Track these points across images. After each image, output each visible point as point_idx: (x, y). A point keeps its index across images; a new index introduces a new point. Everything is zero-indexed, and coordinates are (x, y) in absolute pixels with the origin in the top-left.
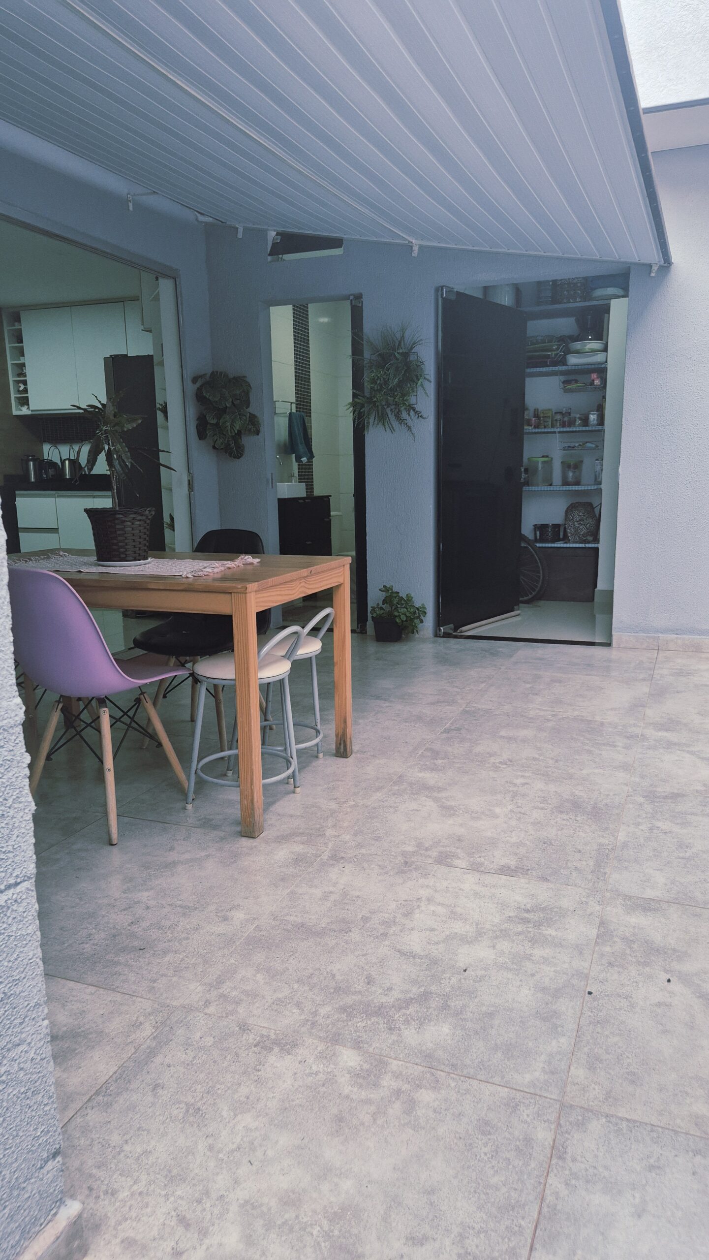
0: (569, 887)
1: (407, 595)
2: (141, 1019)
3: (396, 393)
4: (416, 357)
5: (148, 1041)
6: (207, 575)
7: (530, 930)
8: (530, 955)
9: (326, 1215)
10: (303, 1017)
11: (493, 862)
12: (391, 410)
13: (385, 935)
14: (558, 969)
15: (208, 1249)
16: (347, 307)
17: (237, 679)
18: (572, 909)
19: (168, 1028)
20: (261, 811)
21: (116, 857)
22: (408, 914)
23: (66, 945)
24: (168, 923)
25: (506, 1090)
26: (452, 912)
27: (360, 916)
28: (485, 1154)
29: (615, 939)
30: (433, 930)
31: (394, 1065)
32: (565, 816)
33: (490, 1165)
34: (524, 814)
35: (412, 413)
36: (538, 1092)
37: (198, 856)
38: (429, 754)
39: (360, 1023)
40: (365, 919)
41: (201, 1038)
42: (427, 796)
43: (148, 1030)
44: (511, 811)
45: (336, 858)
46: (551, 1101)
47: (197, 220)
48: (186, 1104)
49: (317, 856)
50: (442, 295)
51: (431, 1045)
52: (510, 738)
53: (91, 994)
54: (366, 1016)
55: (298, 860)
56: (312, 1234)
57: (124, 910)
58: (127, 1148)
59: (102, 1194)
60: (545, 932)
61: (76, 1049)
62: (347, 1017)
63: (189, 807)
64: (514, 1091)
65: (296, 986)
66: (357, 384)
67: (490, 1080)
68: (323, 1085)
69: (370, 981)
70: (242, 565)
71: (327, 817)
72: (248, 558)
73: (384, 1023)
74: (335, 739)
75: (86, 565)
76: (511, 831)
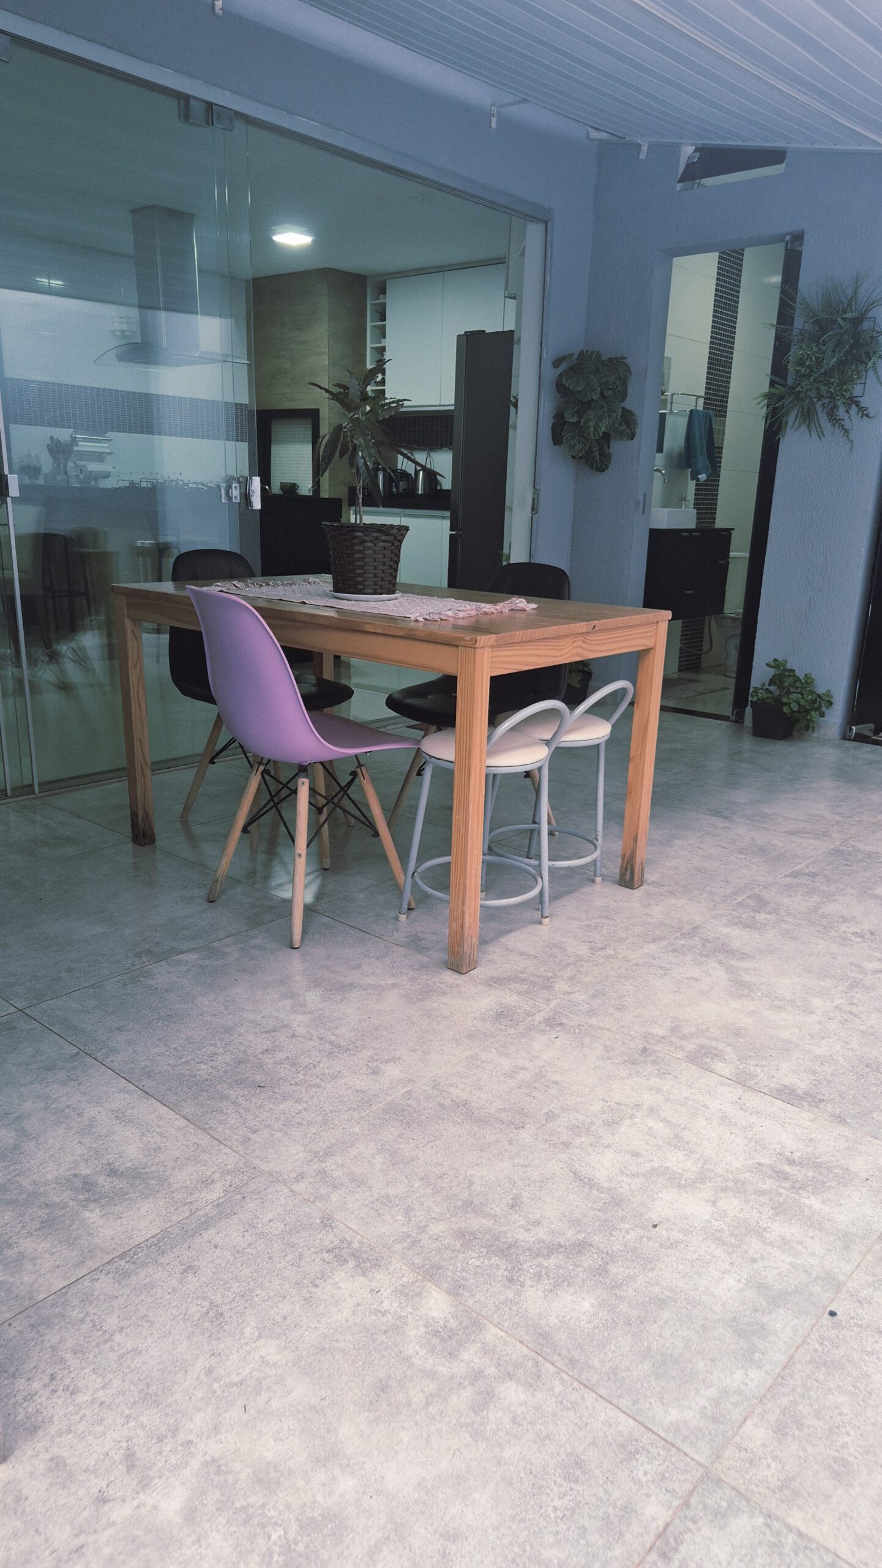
0: (876, 1141)
1: (806, 675)
2: (216, 1176)
3: (832, 380)
4: (872, 324)
5: (210, 1207)
6: (446, 620)
7: (781, 1191)
8: (765, 1229)
10: (405, 1229)
11: (773, 1077)
12: (823, 405)
13: (566, 1145)
14: (798, 1262)
15: (138, 1507)
16: (780, 250)
17: (456, 762)
18: (864, 1175)
19: (239, 1197)
20: (474, 940)
21: (295, 963)
22: (612, 1124)
23: (183, 1060)
24: (306, 1061)
25: (631, 1422)
26: (677, 1136)
27: (546, 1110)
28: (555, 1509)
30: (636, 1154)
31: (491, 1334)
33: (554, 1529)
34: (856, 1016)
35: (854, 409)
36: (679, 1443)
37: (383, 983)
38: (752, 903)
39: (474, 1260)
40: (551, 1116)
41: (270, 1221)
42: (720, 963)
43: (215, 1193)
44: (838, 1008)
45: (552, 1022)
46: (692, 1463)
47: (588, 137)
48: (211, 1303)
49: (529, 1014)
51: (555, 1321)
53: (179, 1129)
54: (487, 1253)
55: (503, 1015)
56: (269, 1538)
57: (267, 1032)
58: (118, 1338)
59: (61, 1388)
60: (803, 1200)
61: (127, 1193)
62: (461, 1245)
63: (403, 917)
64: (642, 1429)
65: (417, 1184)
66: (778, 369)
67: (615, 1401)
68: (386, 1332)
69: (515, 1205)
70: (507, 610)
71: (568, 964)
72: (521, 602)
73: (506, 1269)
74: (620, 860)
75: (319, 595)
76: (823, 1038)
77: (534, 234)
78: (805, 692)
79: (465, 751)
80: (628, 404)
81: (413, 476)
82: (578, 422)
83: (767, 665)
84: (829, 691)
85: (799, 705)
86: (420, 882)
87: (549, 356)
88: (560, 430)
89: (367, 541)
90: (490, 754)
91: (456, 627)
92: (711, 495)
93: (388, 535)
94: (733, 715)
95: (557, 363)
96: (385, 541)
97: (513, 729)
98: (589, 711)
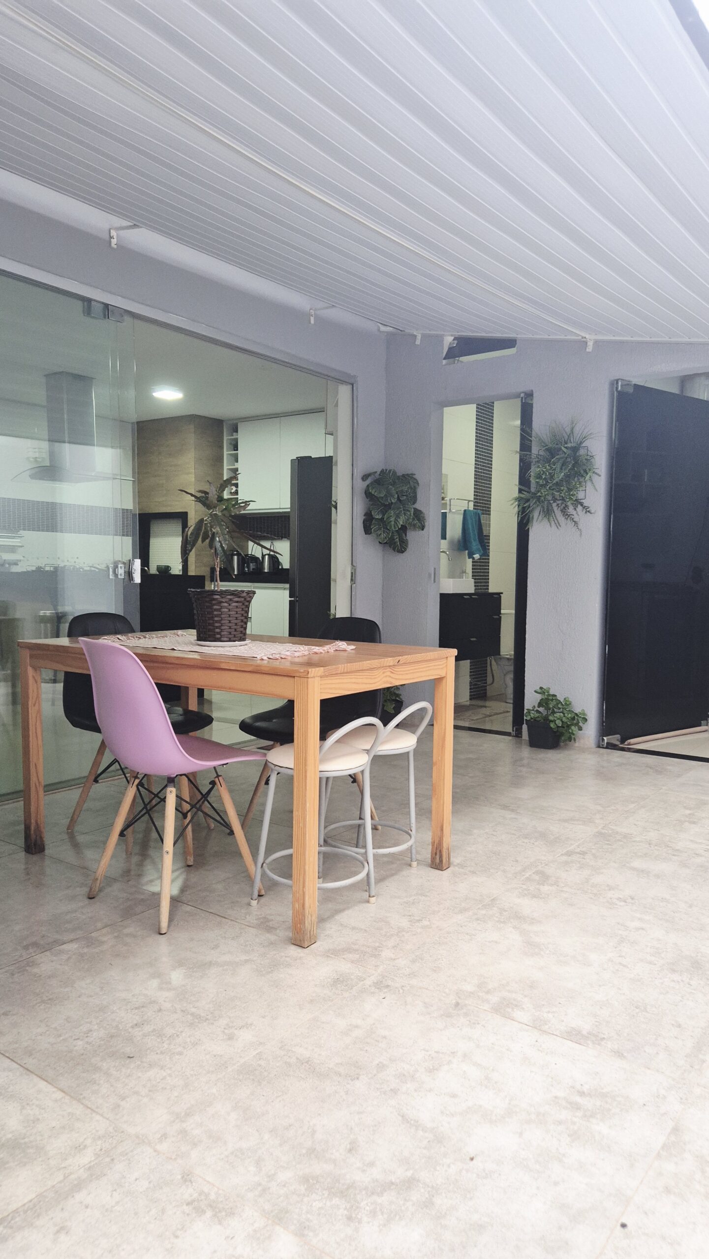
0: (649, 1072)
1: (565, 699)
2: (88, 1142)
3: (562, 488)
4: (586, 451)
5: (82, 1170)
6: (285, 658)
7: (576, 1120)
8: (564, 1155)
10: (256, 1179)
11: (563, 1021)
12: (558, 505)
13: (395, 1091)
14: (593, 1182)
16: (518, 403)
17: (295, 769)
18: (642, 1101)
19: (108, 1160)
20: (314, 918)
21: (162, 947)
22: (432, 1070)
23: (61, 1038)
24: (169, 1031)
26: (487, 1078)
27: (377, 1062)
29: (686, 1156)
30: (454, 1096)
32: (676, 977)
34: (624, 966)
35: (580, 508)
37: (237, 960)
38: (537, 878)
39: (317, 1202)
40: (381, 1067)
41: (136, 1180)
42: (515, 927)
43: (86, 1158)
44: (610, 960)
45: (380, 985)
47: (379, 330)
49: (361, 979)
50: (617, 388)
51: (389, 1253)
52: (643, 871)
53: (56, 1101)
54: (329, 1195)
55: (339, 981)
57: (136, 1008)
60: (594, 1127)
61: (8, 1163)
62: (306, 1189)
63: (254, 903)
65: (266, 1136)
66: (524, 481)
69: (352, 1149)
70: (332, 651)
71: (392, 935)
72: (342, 645)
73: (345, 1209)
74: (430, 847)
75: (186, 644)
76: (600, 986)
77: (344, 392)
78: (565, 712)
79: (301, 760)
80: (418, 506)
81: (261, 559)
82: (382, 519)
83: (536, 692)
84: (583, 710)
85: (563, 722)
86: (268, 872)
87: (359, 473)
88: (369, 524)
89: (224, 602)
90: (322, 760)
91: (292, 663)
92: (485, 569)
93: (240, 597)
94: (513, 731)
95: (365, 478)
96: (237, 602)
97: (338, 741)
98: (397, 726)
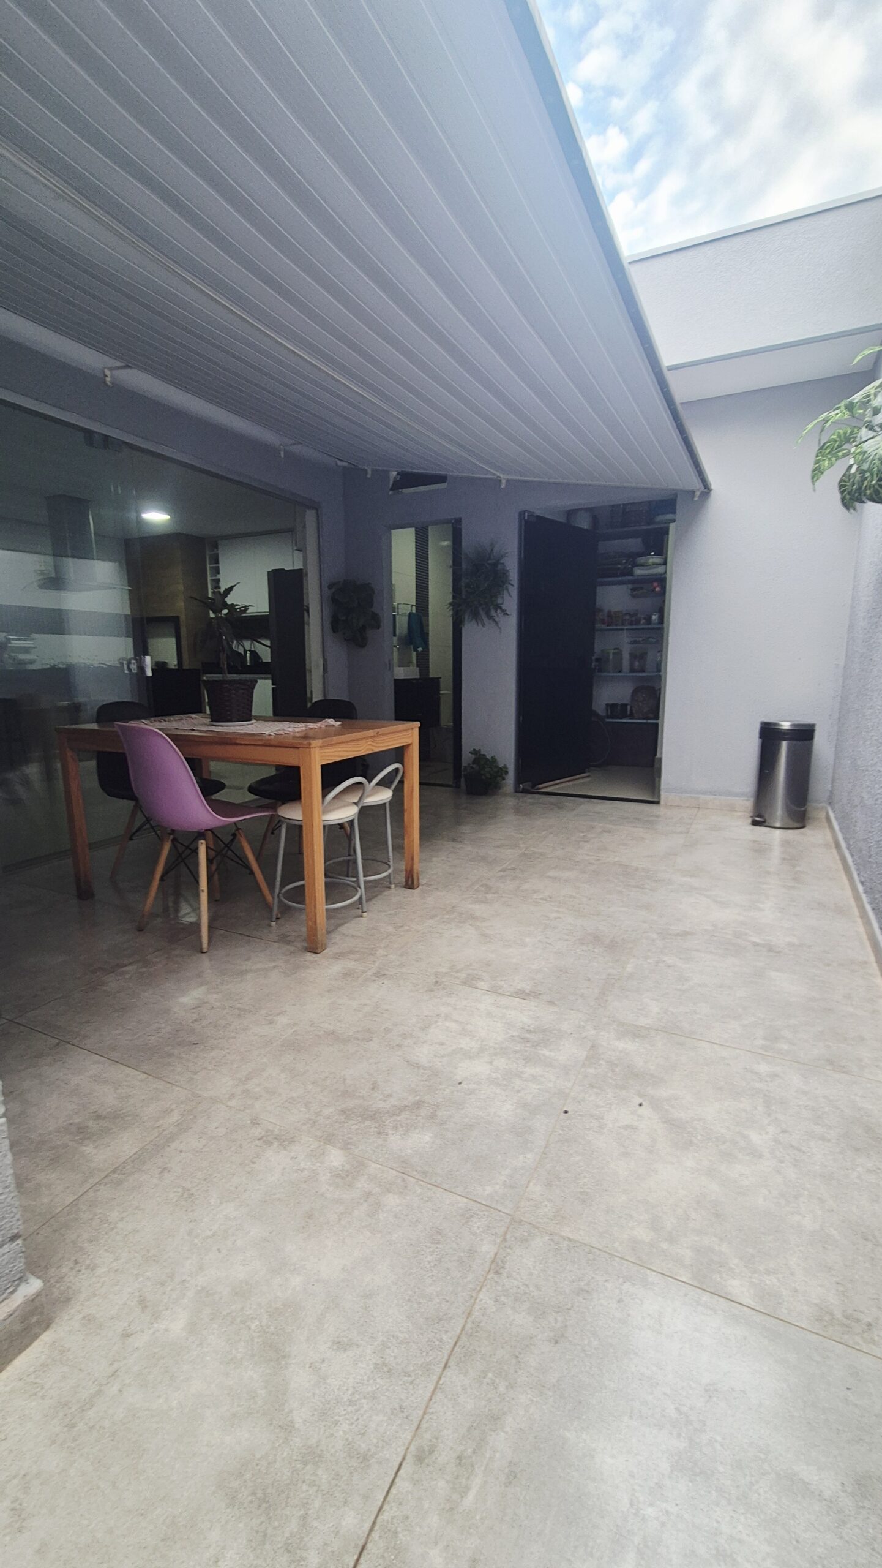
0: (572, 1012)
1: (493, 757)
2: (174, 1106)
3: (486, 596)
4: (502, 566)
5: (172, 1127)
7: (527, 1049)
8: (521, 1072)
9: (269, 1310)
10: (307, 1116)
11: (511, 985)
12: (482, 608)
13: (400, 1046)
14: (543, 1087)
15: (154, 1333)
16: (449, 528)
17: (303, 820)
18: (569, 1031)
19: (191, 1117)
20: (323, 931)
21: (205, 962)
22: (425, 1029)
23: (137, 1036)
24: (222, 1022)
25: (465, 1200)
26: (463, 1029)
27: (384, 1028)
28: (429, 1262)
29: (601, 1062)
30: (442, 1044)
31: (373, 1168)
32: (584, 948)
33: (430, 1274)
34: (549, 944)
35: (499, 611)
36: (494, 1206)
37: (266, 966)
38: (483, 889)
39: (354, 1126)
40: (387, 1031)
41: (216, 1128)
42: (471, 925)
43: (174, 1118)
44: (539, 941)
45: (379, 975)
46: (504, 1215)
47: (337, 464)
48: (184, 1188)
49: (364, 972)
50: (524, 517)
51: (410, 1151)
52: (556, 878)
53: (142, 1081)
54: (362, 1119)
55: (348, 974)
56: (250, 1329)
57: (192, 1009)
58: (120, 1225)
59: (84, 1267)
60: (540, 1052)
61: (112, 1129)
62: (345, 1118)
63: (273, 924)
64: (472, 1202)
65: (310, 1087)
66: (456, 590)
67: (453, 1190)
68: (305, 1182)
69: (374, 1087)
70: (323, 726)
71: (383, 939)
72: (331, 722)
73: (375, 1127)
74: (404, 873)
75: (201, 725)
76: (534, 959)
77: (310, 516)
78: (492, 767)
79: (308, 813)
80: (374, 609)
82: (346, 620)
83: (470, 752)
84: (505, 765)
85: (490, 775)
86: (284, 900)
87: (326, 583)
88: (336, 625)
89: (231, 691)
90: (325, 812)
91: (294, 737)
92: (426, 659)
93: (245, 685)
94: (454, 783)
95: (330, 587)
96: (243, 689)
97: (335, 798)
98: (378, 784)
